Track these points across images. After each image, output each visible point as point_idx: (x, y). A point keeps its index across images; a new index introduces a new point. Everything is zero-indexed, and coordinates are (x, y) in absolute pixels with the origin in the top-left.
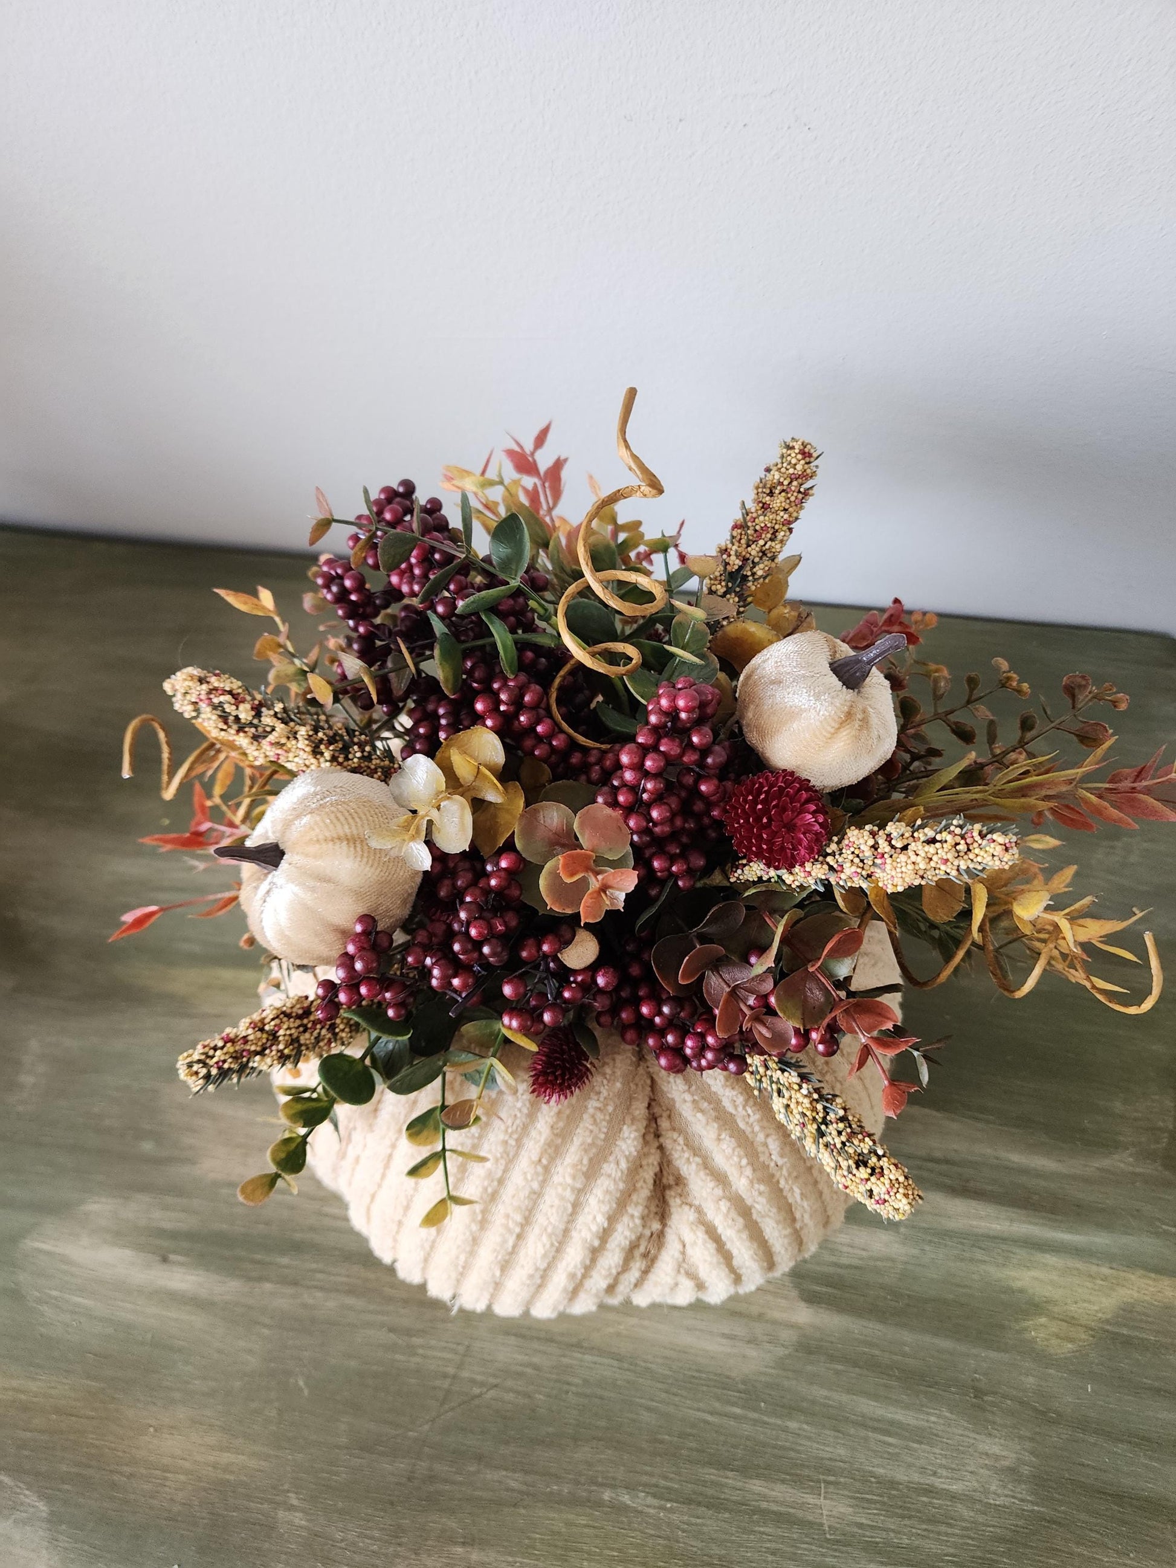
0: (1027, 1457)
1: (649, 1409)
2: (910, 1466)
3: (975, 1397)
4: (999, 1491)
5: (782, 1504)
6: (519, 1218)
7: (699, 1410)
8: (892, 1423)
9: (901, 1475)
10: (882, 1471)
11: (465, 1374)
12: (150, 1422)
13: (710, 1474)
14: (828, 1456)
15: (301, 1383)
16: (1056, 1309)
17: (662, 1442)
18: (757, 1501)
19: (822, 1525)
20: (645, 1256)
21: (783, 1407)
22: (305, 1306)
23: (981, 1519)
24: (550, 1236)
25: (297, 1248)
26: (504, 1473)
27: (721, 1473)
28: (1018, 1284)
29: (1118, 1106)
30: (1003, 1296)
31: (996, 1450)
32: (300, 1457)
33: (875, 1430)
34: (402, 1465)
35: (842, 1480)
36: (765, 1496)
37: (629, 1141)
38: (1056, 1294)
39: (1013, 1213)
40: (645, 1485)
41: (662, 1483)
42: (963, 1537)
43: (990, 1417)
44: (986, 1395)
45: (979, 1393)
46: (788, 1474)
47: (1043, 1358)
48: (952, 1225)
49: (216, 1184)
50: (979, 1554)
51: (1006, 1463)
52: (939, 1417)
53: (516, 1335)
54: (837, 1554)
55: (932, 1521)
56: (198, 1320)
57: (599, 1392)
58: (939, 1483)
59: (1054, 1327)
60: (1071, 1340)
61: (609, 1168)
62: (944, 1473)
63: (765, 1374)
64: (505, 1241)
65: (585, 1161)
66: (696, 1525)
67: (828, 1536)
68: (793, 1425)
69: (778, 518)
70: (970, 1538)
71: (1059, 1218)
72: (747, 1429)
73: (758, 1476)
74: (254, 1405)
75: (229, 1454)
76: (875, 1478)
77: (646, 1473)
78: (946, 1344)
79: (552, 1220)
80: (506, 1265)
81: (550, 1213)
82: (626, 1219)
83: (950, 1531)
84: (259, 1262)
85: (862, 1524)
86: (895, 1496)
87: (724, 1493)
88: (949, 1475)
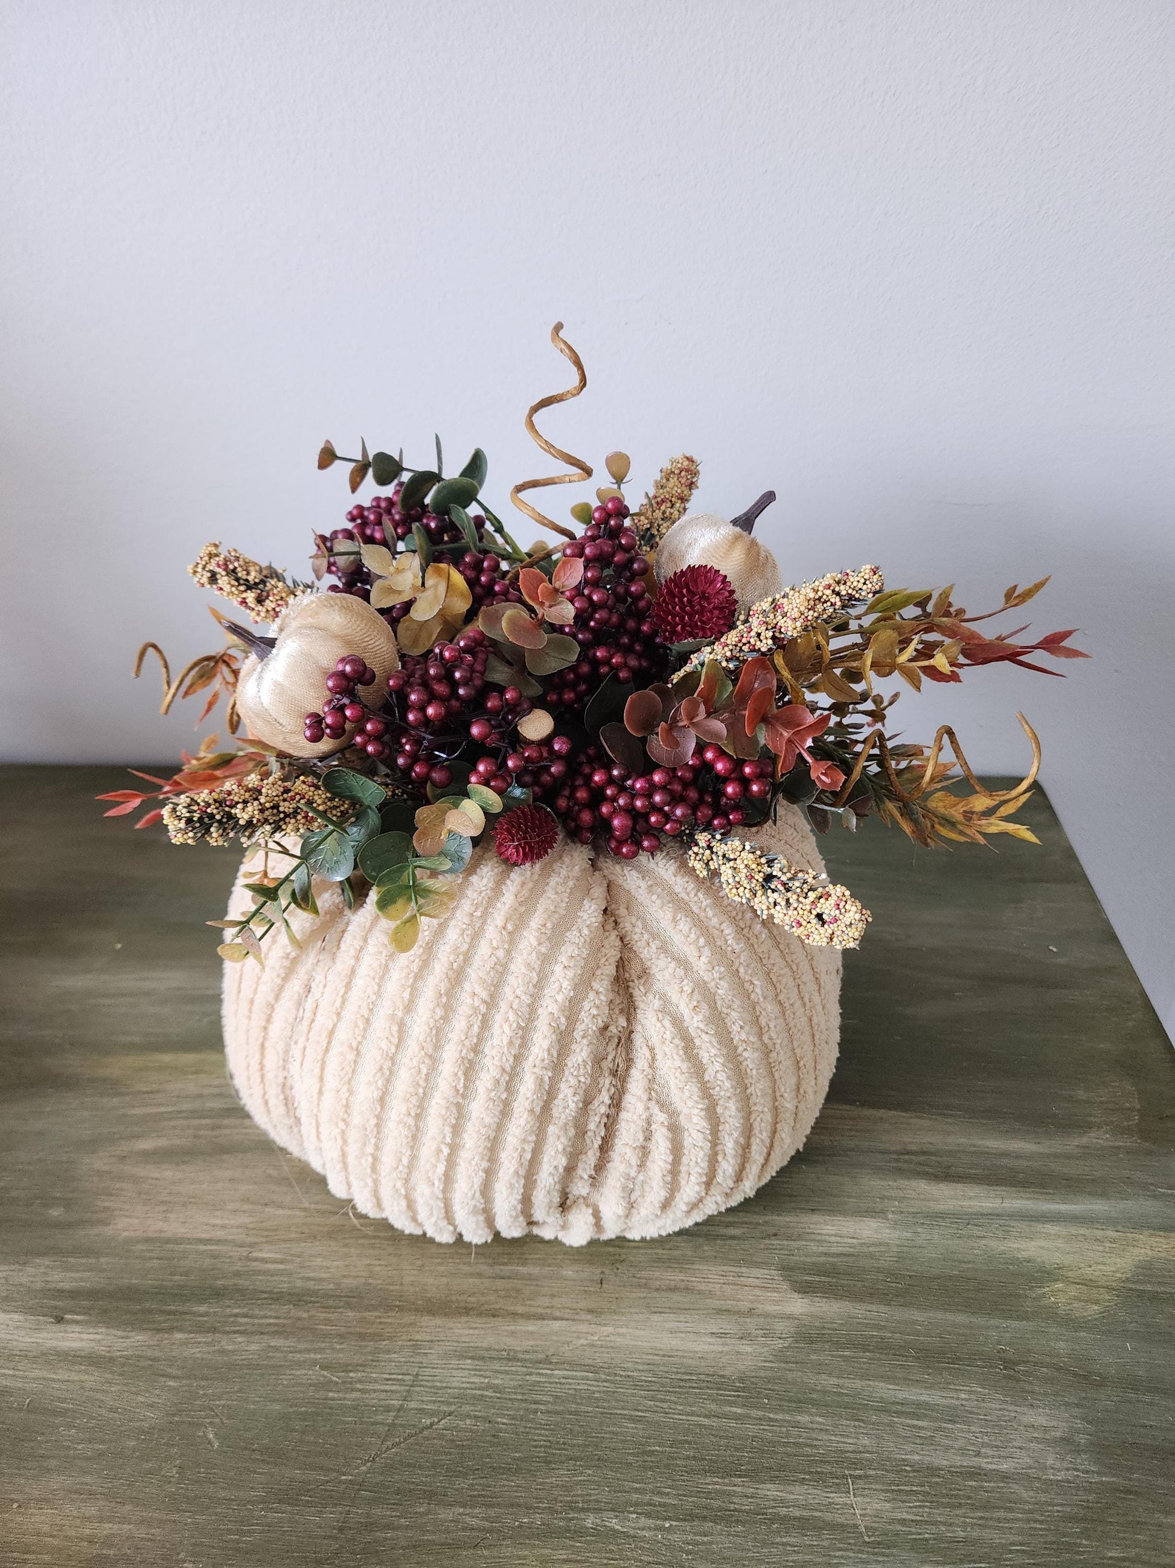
0: (1079, 1424)
1: (632, 1419)
2: (947, 1448)
3: (1005, 1369)
4: (1058, 1465)
5: (804, 1507)
6: (484, 995)
7: (693, 1414)
8: (918, 1405)
9: (940, 1460)
10: (917, 1457)
11: (413, 1405)
12: (13, 1496)
13: (713, 1483)
14: (851, 1448)
15: (211, 1436)
16: (1070, 1274)
17: (652, 1453)
18: (774, 1507)
19: (856, 1526)
20: (614, 1073)
21: (790, 1401)
22: (224, 1352)
23: (1042, 1497)
24: (515, 1011)
25: (218, 1294)
26: (461, 1510)
27: (727, 1481)
28: (1025, 1254)
29: (1081, 1094)
30: (1011, 1267)
31: (1042, 1421)
32: (201, 1519)
33: (900, 1414)
34: (332, 1515)
35: (872, 1472)
36: (782, 1501)
37: (590, 913)
38: (1067, 1260)
39: (1001, 1190)
40: (637, 1504)
41: (657, 1499)
42: (1028, 1521)
43: (1028, 1387)
44: (1017, 1364)
45: (1009, 1364)
46: (805, 1473)
47: (1070, 1322)
48: (941, 1207)
49: (129, 1241)
50: (1051, 1538)
51: (1058, 1434)
52: (970, 1392)
53: (472, 1358)
54: (880, 1559)
55: (987, 1506)
56: (91, 1378)
57: (573, 1407)
58: (983, 1463)
59: (1073, 1291)
60: (1097, 1302)
61: (572, 936)
62: (990, 1452)
63: (764, 1368)
64: (470, 1027)
65: (549, 925)
66: (703, 1543)
67: (867, 1539)
68: (804, 1419)
69: (674, 492)
70: (1035, 1521)
71: (1051, 1191)
72: (752, 1429)
73: (772, 1480)
74: (147, 1466)
75: (111, 1525)
76: (910, 1466)
77: (637, 1491)
78: (961, 1318)
79: (518, 992)
80: (470, 1068)
81: (516, 986)
82: (592, 995)
83: (1010, 1515)
84: (170, 1313)
85: (905, 1520)
86: (937, 1483)
87: (735, 1503)
88: (996, 1453)
